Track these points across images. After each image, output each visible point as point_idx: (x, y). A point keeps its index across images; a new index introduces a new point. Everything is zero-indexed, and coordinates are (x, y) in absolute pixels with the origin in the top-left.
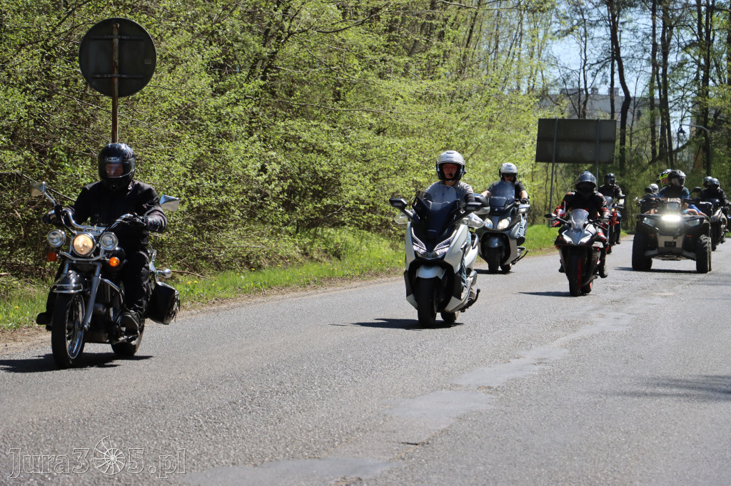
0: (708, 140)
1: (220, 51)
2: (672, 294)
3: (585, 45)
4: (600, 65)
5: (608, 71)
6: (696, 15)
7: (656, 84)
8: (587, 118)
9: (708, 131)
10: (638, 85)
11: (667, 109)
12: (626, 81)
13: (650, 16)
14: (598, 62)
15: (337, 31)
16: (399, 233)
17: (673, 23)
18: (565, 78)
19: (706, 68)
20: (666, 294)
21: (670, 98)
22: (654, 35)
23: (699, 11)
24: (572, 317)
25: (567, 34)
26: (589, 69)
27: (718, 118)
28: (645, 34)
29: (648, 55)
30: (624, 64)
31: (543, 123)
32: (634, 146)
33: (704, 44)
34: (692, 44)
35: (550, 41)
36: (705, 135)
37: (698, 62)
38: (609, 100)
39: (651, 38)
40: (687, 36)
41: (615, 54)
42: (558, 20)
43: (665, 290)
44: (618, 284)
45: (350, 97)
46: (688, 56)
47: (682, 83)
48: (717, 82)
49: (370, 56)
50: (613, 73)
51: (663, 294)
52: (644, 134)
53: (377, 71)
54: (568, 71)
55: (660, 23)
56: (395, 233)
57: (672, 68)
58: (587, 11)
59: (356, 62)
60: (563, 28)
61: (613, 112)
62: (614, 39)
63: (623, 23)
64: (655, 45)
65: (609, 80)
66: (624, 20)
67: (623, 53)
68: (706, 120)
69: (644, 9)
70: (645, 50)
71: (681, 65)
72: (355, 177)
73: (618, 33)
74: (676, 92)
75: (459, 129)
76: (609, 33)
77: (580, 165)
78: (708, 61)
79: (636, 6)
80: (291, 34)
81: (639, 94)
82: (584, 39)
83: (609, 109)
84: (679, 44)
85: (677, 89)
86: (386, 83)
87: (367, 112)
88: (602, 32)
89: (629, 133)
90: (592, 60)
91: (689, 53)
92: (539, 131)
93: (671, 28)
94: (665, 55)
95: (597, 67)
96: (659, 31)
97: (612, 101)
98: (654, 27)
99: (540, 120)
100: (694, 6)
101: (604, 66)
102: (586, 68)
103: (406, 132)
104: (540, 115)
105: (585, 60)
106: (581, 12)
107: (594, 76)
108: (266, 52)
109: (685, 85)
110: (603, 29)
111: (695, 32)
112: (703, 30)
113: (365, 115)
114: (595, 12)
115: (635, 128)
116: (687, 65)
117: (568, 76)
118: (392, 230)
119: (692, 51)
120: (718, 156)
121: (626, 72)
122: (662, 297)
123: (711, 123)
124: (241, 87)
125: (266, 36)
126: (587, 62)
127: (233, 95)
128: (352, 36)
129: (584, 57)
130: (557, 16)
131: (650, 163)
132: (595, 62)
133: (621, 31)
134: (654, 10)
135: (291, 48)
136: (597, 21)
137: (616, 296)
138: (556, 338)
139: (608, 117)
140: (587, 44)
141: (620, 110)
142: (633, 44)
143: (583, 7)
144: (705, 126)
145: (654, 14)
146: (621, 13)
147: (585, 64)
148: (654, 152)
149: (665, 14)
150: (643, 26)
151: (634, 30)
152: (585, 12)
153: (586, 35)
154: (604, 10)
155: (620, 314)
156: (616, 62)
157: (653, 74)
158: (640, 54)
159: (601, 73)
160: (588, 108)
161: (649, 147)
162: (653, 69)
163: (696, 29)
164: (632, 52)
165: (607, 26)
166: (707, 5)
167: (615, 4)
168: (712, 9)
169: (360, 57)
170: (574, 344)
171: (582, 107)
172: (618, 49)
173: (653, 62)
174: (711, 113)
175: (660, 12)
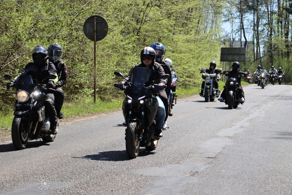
0: (272, 54)
1: (124, 27)
2: (273, 103)
3: (232, 25)
4: (237, 31)
5: (240, 33)
6: (267, 15)
7: (255, 37)
8: (233, 47)
10: (249, 37)
11: (259, 44)
12: (246, 36)
13: (253, 15)
14: (237, 30)
15: (160, 20)
16: (179, 84)
17: (260, 18)
19: (271, 32)
20: (272, 103)
21: (259, 41)
22: (254, 21)
24: (245, 111)
25: (227, 21)
26: (234, 32)
27: (275, 47)
28: (251, 21)
29: (252, 28)
30: (245, 30)
31: (222, 49)
32: (248, 56)
33: (270, 23)
34: (266, 24)
35: (221, 24)
37: (268, 30)
38: (240, 42)
39: (253, 22)
40: (265, 21)
41: (242, 28)
42: (224, 17)
43: (270, 102)
44: (255, 100)
45: (164, 41)
46: (265, 28)
47: (263, 36)
48: (274, 36)
49: (170, 28)
50: (241, 33)
51: (270, 103)
52: (251, 52)
53: (172, 33)
54: (227, 33)
55: (256, 18)
56: (178, 85)
57: (260, 32)
58: (233, 14)
59: (166, 30)
60: (226, 19)
61: (241, 46)
63: (244, 18)
64: (254, 24)
65: (240, 35)
66: (244, 17)
67: (245, 27)
68: (271, 48)
69: (251, 13)
70: (251, 26)
71: (263, 30)
73: (243, 21)
74: (261, 39)
75: (197, 51)
76: (240, 21)
77: (231, 62)
78: (271, 29)
79: (248, 12)
80: (145, 21)
81: (249, 41)
83: (240, 45)
85: (262, 38)
86: (176, 36)
87: (169, 46)
88: (238, 21)
89: (246, 52)
91: (265, 27)
92: (221, 52)
93: (259, 19)
94: (258, 27)
95: (236, 31)
96: (256, 20)
97: (241, 42)
98: (254, 19)
99: (221, 48)
100: (267, 12)
101: (238, 31)
102: (233, 32)
103: (181, 52)
104: (222, 47)
105: (232, 30)
106: (231, 14)
107: (235, 34)
108: (138, 27)
109: (264, 37)
111: (267, 20)
112: (270, 20)
113: (168, 47)
114: (235, 14)
115: (248, 51)
116: (264, 31)
117: (227, 35)
118: (177, 83)
119: (266, 26)
120: (275, 59)
121: (246, 33)
122: (271, 104)
123: (273, 49)
124: (131, 38)
125: (137, 21)
126: (233, 30)
127: (128, 41)
128: (165, 21)
130: (224, 16)
131: (253, 61)
132: (236, 30)
133: (244, 20)
134: (254, 13)
135: (145, 26)
136: (236, 17)
137: (256, 104)
138: (243, 119)
139: (240, 47)
140: (233, 24)
141: (244, 45)
142: (248, 24)
143: (232, 13)
144: (271, 50)
145: (254, 15)
146: (243, 14)
147: (232, 31)
148: (254, 58)
149: (257, 14)
150: (251, 19)
151: (248, 20)
152: (232, 14)
153: (232, 22)
154: (238, 14)
155: (260, 110)
156: (242, 30)
157: (254, 34)
158: (249, 27)
159: (238, 33)
160: (233, 44)
162: (254, 32)
163: (268, 20)
164: (247, 27)
165: (239, 19)
166: (271, 12)
167: (242, 11)
168: (272, 13)
169: (167, 28)
170: (250, 121)
171: (232, 44)
172: (243, 26)
173: (254, 30)
174: (273, 45)
175: (256, 14)
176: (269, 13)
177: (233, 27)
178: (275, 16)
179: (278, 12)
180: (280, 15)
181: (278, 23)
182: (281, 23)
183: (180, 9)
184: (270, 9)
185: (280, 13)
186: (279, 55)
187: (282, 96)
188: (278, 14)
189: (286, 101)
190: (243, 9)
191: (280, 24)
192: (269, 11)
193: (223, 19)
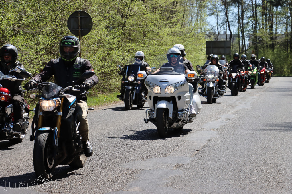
0: (257, 47)
1: (109, 22)
2: (259, 95)
3: (217, 18)
4: (222, 24)
5: (225, 26)
6: (251, 8)
7: (240, 30)
8: (219, 40)
9: (257, 44)
10: (234, 30)
11: (244, 37)
12: (231, 29)
13: (238, 8)
14: (222, 23)
15: (144, 14)
17: (244, 10)
18: (212, 28)
19: (256, 24)
20: (257, 95)
21: (244, 34)
23: (253, 7)
24: (231, 104)
25: (211, 15)
26: (219, 25)
27: (260, 40)
28: (236, 14)
29: (237, 21)
30: (230, 23)
31: (208, 42)
32: (233, 49)
33: (254, 16)
34: (251, 17)
35: (206, 17)
36: (256, 45)
37: (253, 22)
38: (225, 35)
39: (238, 15)
40: (249, 14)
41: (227, 21)
42: (208, 10)
45: (149, 35)
46: (250, 21)
47: (248, 29)
48: (259, 28)
49: (155, 22)
50: (226, 26)
52: (237, 45)
53: (157, 27)
54: (212, 26)
55: (240, 11)
57: (245, 24)
59: (150, 24)
60: (210, 13)
61: (227, 39)
62: (226, 16)
63: (229, 11)
64: (239, 17)
65: (225, 29)
67: (229, 20)
68: (256, 40)
69: (235, 6)
70: (236, 19)
71: (247, 23)
72: (152, 61)
73: (228, 14)
74: (246, 32)
76: (225, 14)
78: (256, 22)
79: (233, 5)
80: (130, 16)
81: (234, 34)
82: (217, 16)
83: (226, 38)
84: (246, 17)
86: (159, 30)
88: (222, 14)
89: (232, 45)
90: (220, 22)
91: (250, 20)
92: (206, 45)
93: (244, 12)
94: (242, 20)
95: (221, 25)
97: (226, 35)
98: (239, 12)
99: (207, 41)
100: (251, 5)
101: (223, 25)
102: (218, 25)
104: (207, 40)
105: (217, 23)
106: (216, 8)
107: (220, 27)
108: (123, 21)
110: (223, 13)
111: (251, 13)
112: (254, 12)
113: (154, 41)
114: (220, 8)
115: (234, 44)
116: (249, 24)
117: (213, 28)
119: (251, 19)
120: (260, 51)
121: (230, 26)
122: (256, 96)
123: (258, 41)
124: (116, 33)
125: (122, 17)
126: (218, 23)
127: (113, 36)
128: (149, 16)
129: (217, 22)
130: (209, 9)
132: (221, 23)
133: (228, 13)
134: (239, 7)
135: (130, 21)
136: (221, 11)
137: (242, 96)
138: (229, 111)
139: (225, 40)
140: (218, 18)
141: (229, 38)
142: (232, 17)
143: (216, 6)
144: (256, 42)
145: (239, 8)
146: (228, 8)
147: (217, 24)
148: (240, 51)
149: (242, 7)
150: (235, 12)
151: (233, 13)
153: (217, 15)
154: (223, 7)
155: (246, 102)
156: (227, 23)
157: (239, 27)
158: (234, 20)
159: (223, 27)
160: (219, 37)
161: (238, 49)
162: (239, 25)
163: (252, 12)
164: (232, 20)
165: (224, 12)
166: (255, 4)
167: (226, 5)
168: (257, 6)
169: (152, 22)
170: (236, 113)
171: (217, 37)
172: (228, 19)
173: (239, 23)
174: (258, 38)
175: (240, 7)
176: (254, 5)
177: (218, 20)
178: (259, 9)
179: (262, 5)
180: (264, 8)
181: (263, 15)
182: (266, 15)
183: (164, 3)
184: (254, 2)
185: (264, 5)
186: (264, 48)
187: (268, 88)
188: (263, 7)
189: (271, 93)
190: (227, 2)
191: (264, 17)
192: (253, 4)
193: (208, 13)
